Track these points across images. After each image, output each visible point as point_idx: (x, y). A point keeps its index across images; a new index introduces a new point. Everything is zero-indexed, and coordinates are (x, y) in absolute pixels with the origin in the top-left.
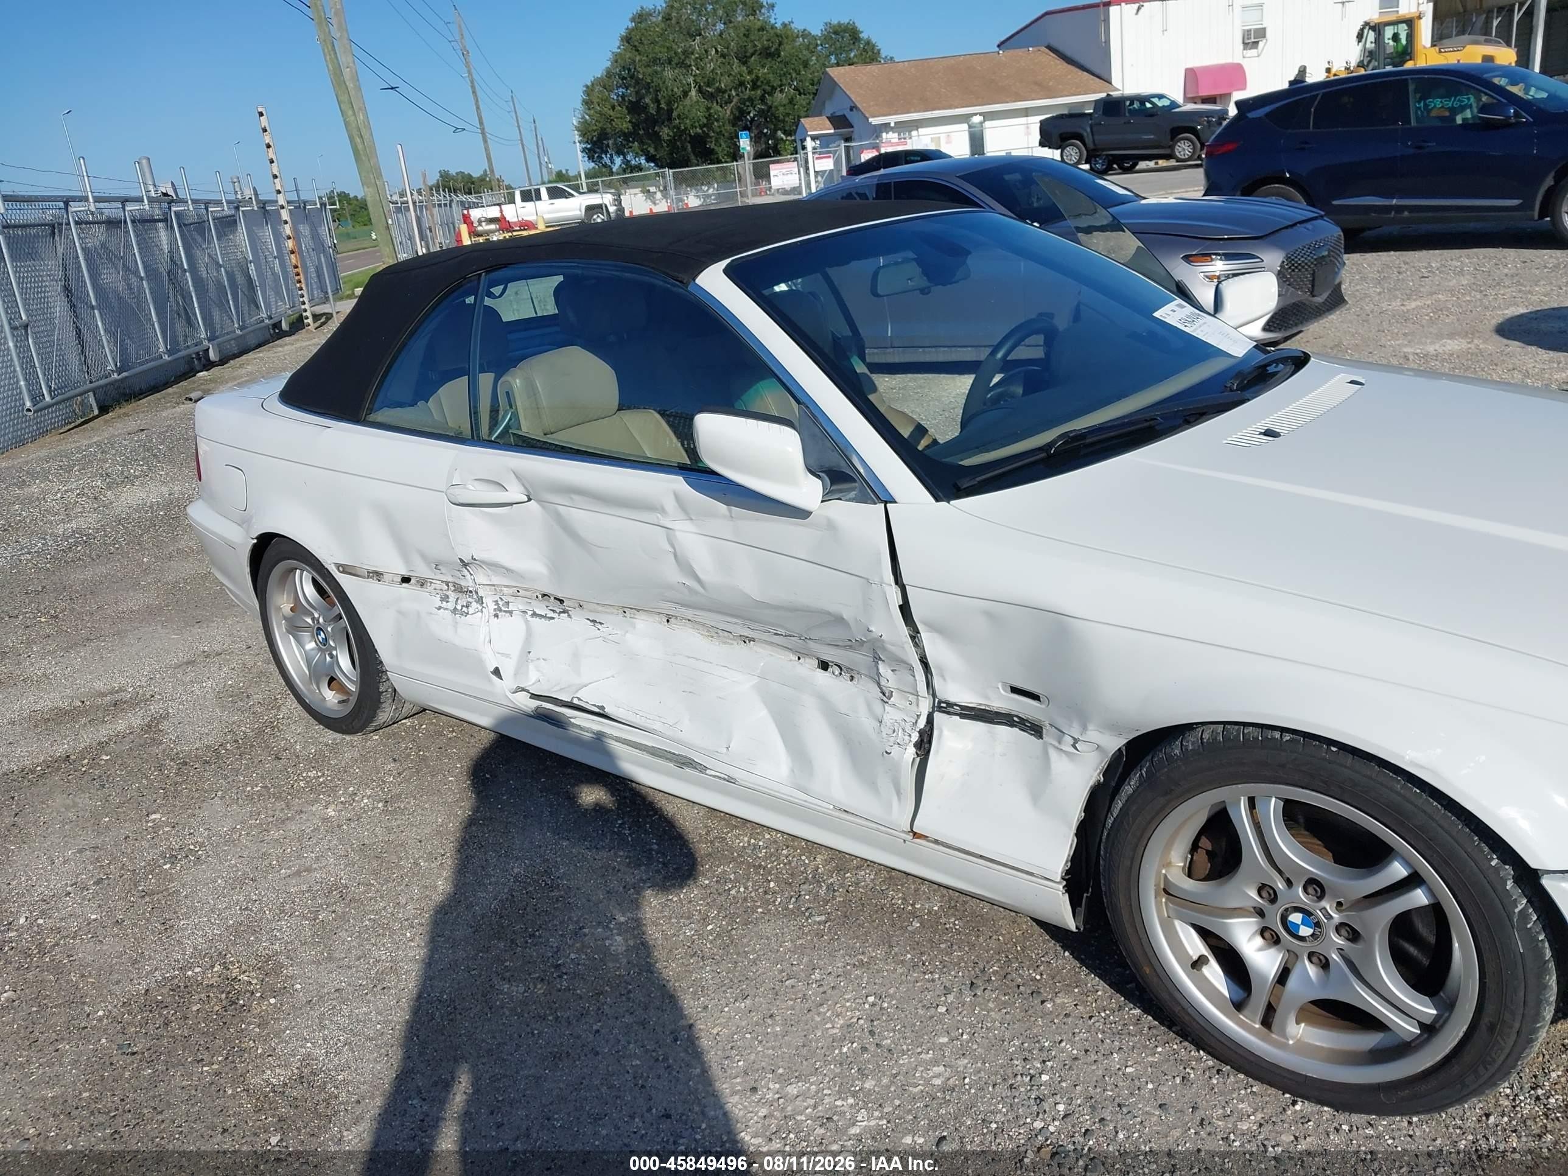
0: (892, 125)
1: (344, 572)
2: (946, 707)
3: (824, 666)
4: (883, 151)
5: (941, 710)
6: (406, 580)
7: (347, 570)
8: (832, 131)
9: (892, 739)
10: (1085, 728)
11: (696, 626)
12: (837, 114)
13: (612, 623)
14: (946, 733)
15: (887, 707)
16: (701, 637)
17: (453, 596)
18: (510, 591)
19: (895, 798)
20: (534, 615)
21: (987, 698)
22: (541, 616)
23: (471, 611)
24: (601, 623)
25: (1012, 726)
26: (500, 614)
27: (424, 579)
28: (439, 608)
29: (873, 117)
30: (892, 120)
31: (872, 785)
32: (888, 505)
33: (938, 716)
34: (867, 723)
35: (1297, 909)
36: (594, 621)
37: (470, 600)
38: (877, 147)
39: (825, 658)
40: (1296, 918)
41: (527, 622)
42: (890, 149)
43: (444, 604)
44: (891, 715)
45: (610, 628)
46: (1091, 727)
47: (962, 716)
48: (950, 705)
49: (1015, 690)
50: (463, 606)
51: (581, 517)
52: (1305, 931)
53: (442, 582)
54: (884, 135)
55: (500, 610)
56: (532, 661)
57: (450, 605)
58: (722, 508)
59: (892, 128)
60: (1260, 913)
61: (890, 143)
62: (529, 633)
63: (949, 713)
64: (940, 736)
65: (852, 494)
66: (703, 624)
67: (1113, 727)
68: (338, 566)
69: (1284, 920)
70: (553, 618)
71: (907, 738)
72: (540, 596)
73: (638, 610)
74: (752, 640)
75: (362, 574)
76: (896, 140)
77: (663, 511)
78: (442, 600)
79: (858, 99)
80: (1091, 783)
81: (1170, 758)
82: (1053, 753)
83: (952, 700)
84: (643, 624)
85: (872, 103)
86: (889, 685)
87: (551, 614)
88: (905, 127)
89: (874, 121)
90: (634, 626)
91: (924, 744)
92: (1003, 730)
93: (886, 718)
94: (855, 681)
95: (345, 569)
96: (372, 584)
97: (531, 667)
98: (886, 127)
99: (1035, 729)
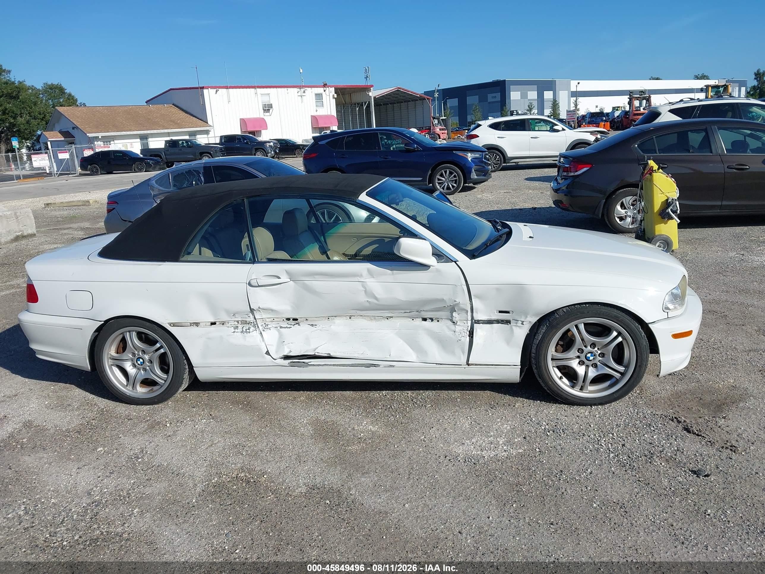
0: (100, 137)
1: (174, 326)
2: (478, 322)
3: (425, 320)
4: (98, 150)
5: (476, 323)
6: (213, 324)
7: (176, 325)
8: (63, 139)
9: (461, 336)
10: (526, 317)
11: (365, 317)
12: (63, 131)
13: (322, 324)
14: (478, 330)
15: (456, 326)
16: (367, 321)
17: (240, 326)
18: (270, 320)
19: (462, 353)
20: (281, 327)
21: (491, 316)
22: (285, 328)
23: (251, 330)
24: (316, 325)
25: (498, 323)
26: (265, 330)
27: (224, 322)
28: (234, 332)
29: (89, 133)
30: (100, 135)
31: (453, 353)
32: (457, 262)
33: (475, 325)
34: (449, 333)
35: (589, 353)
36: (312, 325)
37: (250, 326)
38: (92, 149)
39: (425, 317)
40: (589, 355)
41: (278, 331)
42: (100, 150)
43: (236, 330)
44: (458, 328)
45: (321, 326)
46: (528, 316)
47: (483, 323)
48: (478, 321)
49: (500, 312)
50: (246, 330)
51: (318, 284)
52: (591, 358)
53: (235, 321)
54: (96, 143)
55: (265, 328)
56: (286, 345)
57: (240, 330)
58: (389, 272)
59: (100, 139)
60: (578, 357)
61: (100, 147)
62: (281, 335)
63: (479, 323)
64: (476, 331)
65: (443, 260)
66: (368, 316)
67: (536, 315)
68: (170, 324)
69: (586, 356)
70: (291, 327)
71: (466, 334)
72: (285, 320)
73: (335, 316)
74: (392, 317)
75: (187, 325)
76: (102, 145)
77: (361, 276)
78: (235, 329)
79: (78, 124)
80: (527, 333)
81: (556, 318)
82: (514, 328)
83: (480, 319)
84: (338, 321)
85: (86, 126)
86: (456, 319)
87: (289, 326)
88: (107, 140)
89: (90, 135)
90: (335, 323)
91: (471, 334)
92: (495, 326)
93: (457, 330)
94: (440, 322)
95: (174, 325)
96: (195, 328)
97: (285, 347)
98: (97, 138)
99: (508, 322)
